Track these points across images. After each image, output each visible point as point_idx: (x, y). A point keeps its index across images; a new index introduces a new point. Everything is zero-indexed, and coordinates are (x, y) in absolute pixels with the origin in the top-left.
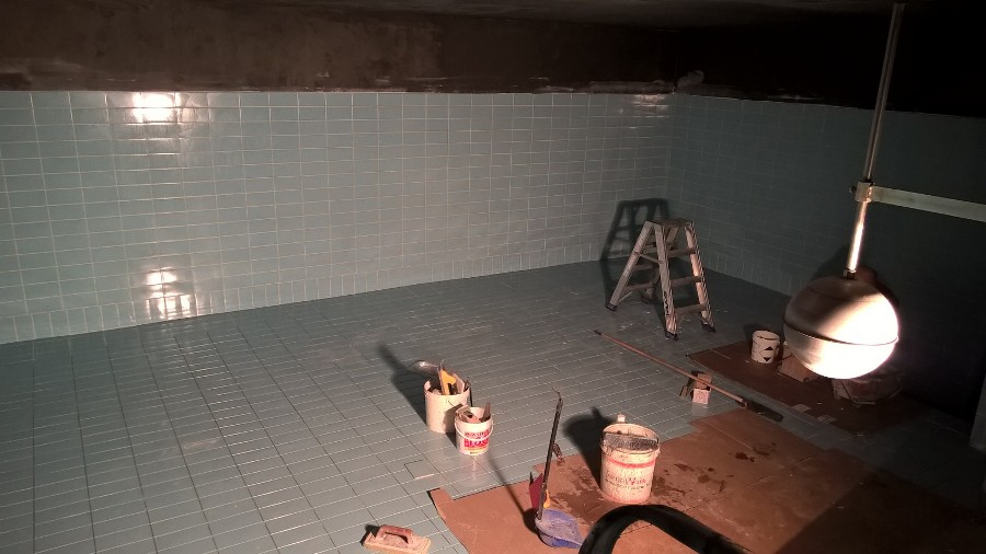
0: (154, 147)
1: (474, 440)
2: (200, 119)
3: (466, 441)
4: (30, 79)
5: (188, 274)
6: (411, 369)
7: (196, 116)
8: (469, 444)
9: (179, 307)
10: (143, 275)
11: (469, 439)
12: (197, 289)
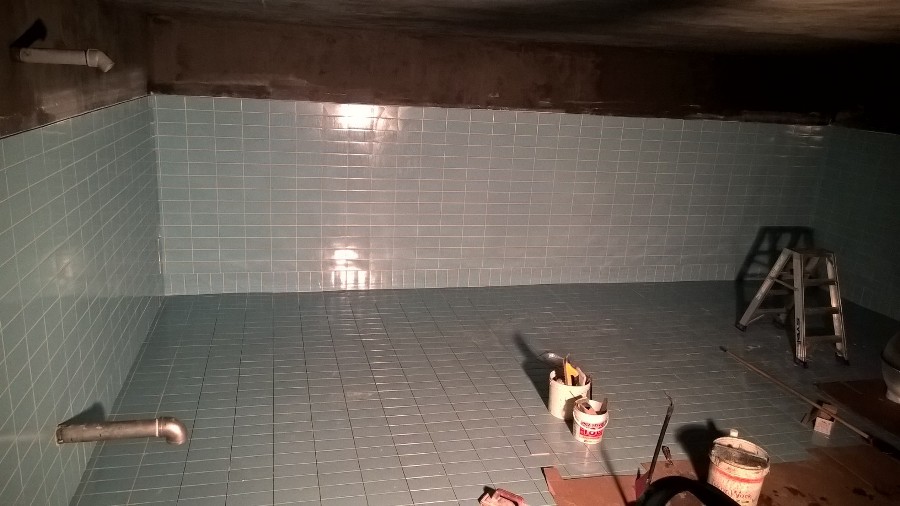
0: (352, 149)
1: (589, 430)
2: (391, 128)
3: (581, 429)
4: (271, 90)
5: (367, 254)
6: (541, 358)
7: (388, 126)
8: (583, 432)
9: (356, 281)
10: (332, 251)
11: (585, 428)
12: (372, 267)
